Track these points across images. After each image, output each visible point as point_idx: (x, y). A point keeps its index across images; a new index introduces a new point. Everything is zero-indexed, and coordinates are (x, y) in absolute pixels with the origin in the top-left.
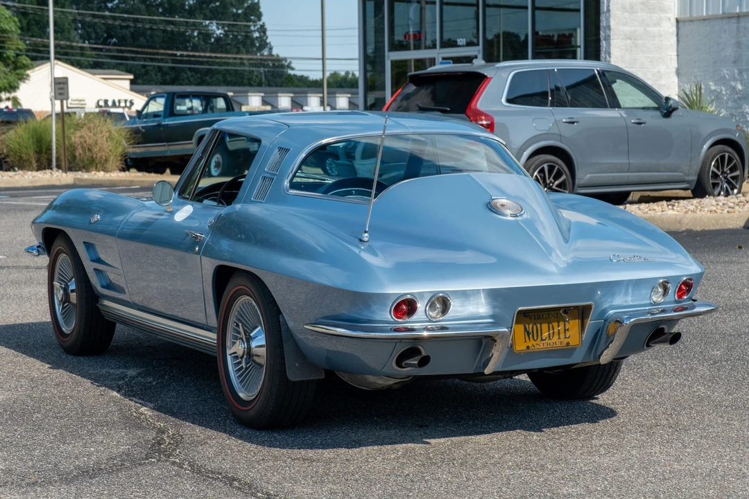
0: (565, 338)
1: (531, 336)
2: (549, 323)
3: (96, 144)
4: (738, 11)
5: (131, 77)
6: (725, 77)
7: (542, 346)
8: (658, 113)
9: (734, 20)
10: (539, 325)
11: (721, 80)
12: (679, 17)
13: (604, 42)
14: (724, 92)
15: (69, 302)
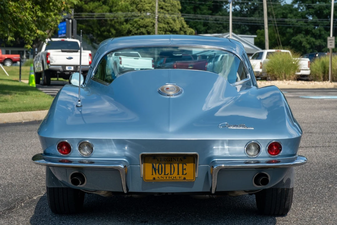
0: (183, 174)
1: (157, 171)
2: (171, 164)
7: (165, 178)
10: (163, 165)
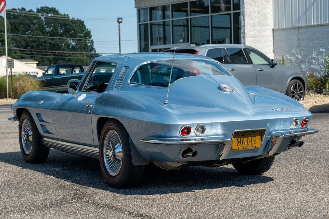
0: (254, 144)
1: (240, 143)
2: (247, 138)
3: (26, 87)
4: (298, 25)
5: (37, 62)
6: (293, 53)
8: (269, 66)
9: (297, 30)
11: (292, 54)
12: (274, 28)
13: (243, 39)
14: (293, 59)
15: (29, 140)
